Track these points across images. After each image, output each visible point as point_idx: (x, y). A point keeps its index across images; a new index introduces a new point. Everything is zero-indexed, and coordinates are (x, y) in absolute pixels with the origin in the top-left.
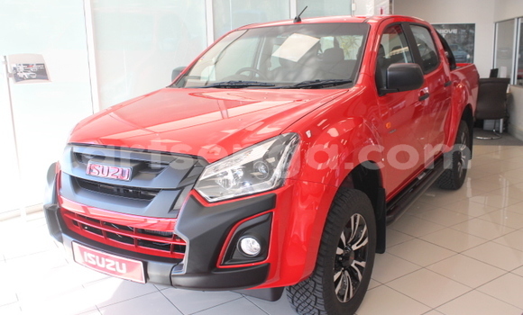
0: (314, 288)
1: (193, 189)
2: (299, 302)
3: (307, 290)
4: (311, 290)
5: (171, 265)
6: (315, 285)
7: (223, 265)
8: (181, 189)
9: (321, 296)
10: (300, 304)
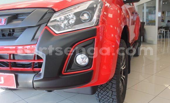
0: (112, 87)
1: (46, 26)
2: (102, 95)
3: (107, 88)
4: (110, 88)
5: (33, 75)
6: (112, 85)
7: (66, 72)
8: (39, 26)
9: (115, 91)
10: (102, 97)
